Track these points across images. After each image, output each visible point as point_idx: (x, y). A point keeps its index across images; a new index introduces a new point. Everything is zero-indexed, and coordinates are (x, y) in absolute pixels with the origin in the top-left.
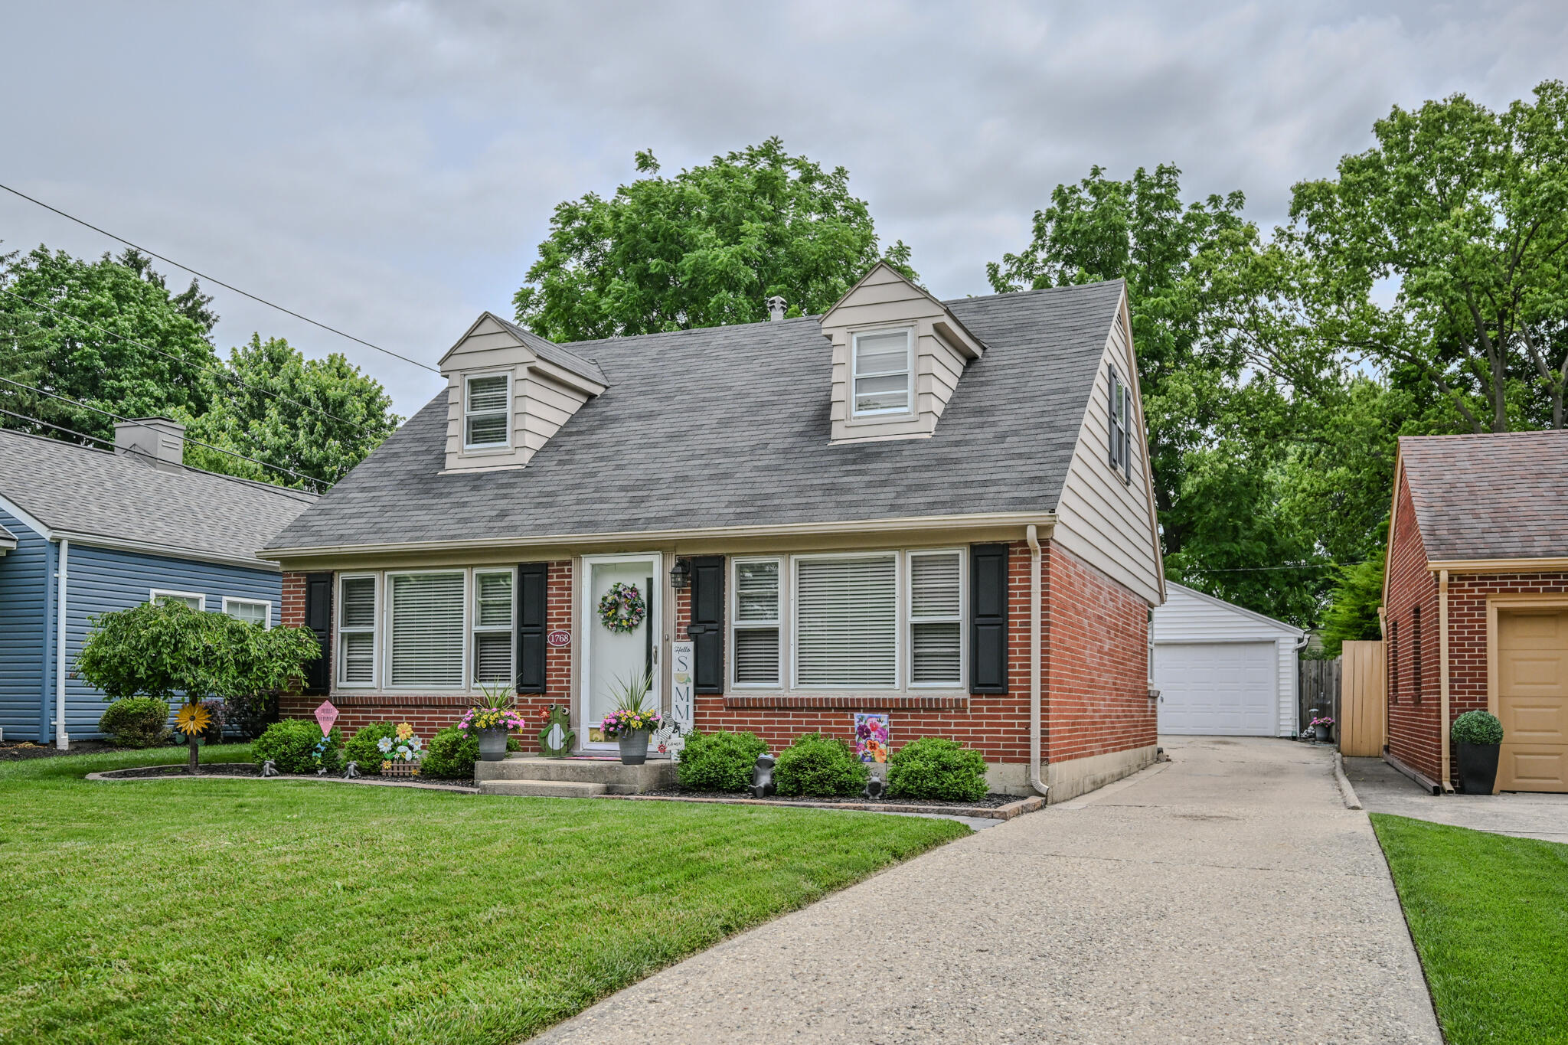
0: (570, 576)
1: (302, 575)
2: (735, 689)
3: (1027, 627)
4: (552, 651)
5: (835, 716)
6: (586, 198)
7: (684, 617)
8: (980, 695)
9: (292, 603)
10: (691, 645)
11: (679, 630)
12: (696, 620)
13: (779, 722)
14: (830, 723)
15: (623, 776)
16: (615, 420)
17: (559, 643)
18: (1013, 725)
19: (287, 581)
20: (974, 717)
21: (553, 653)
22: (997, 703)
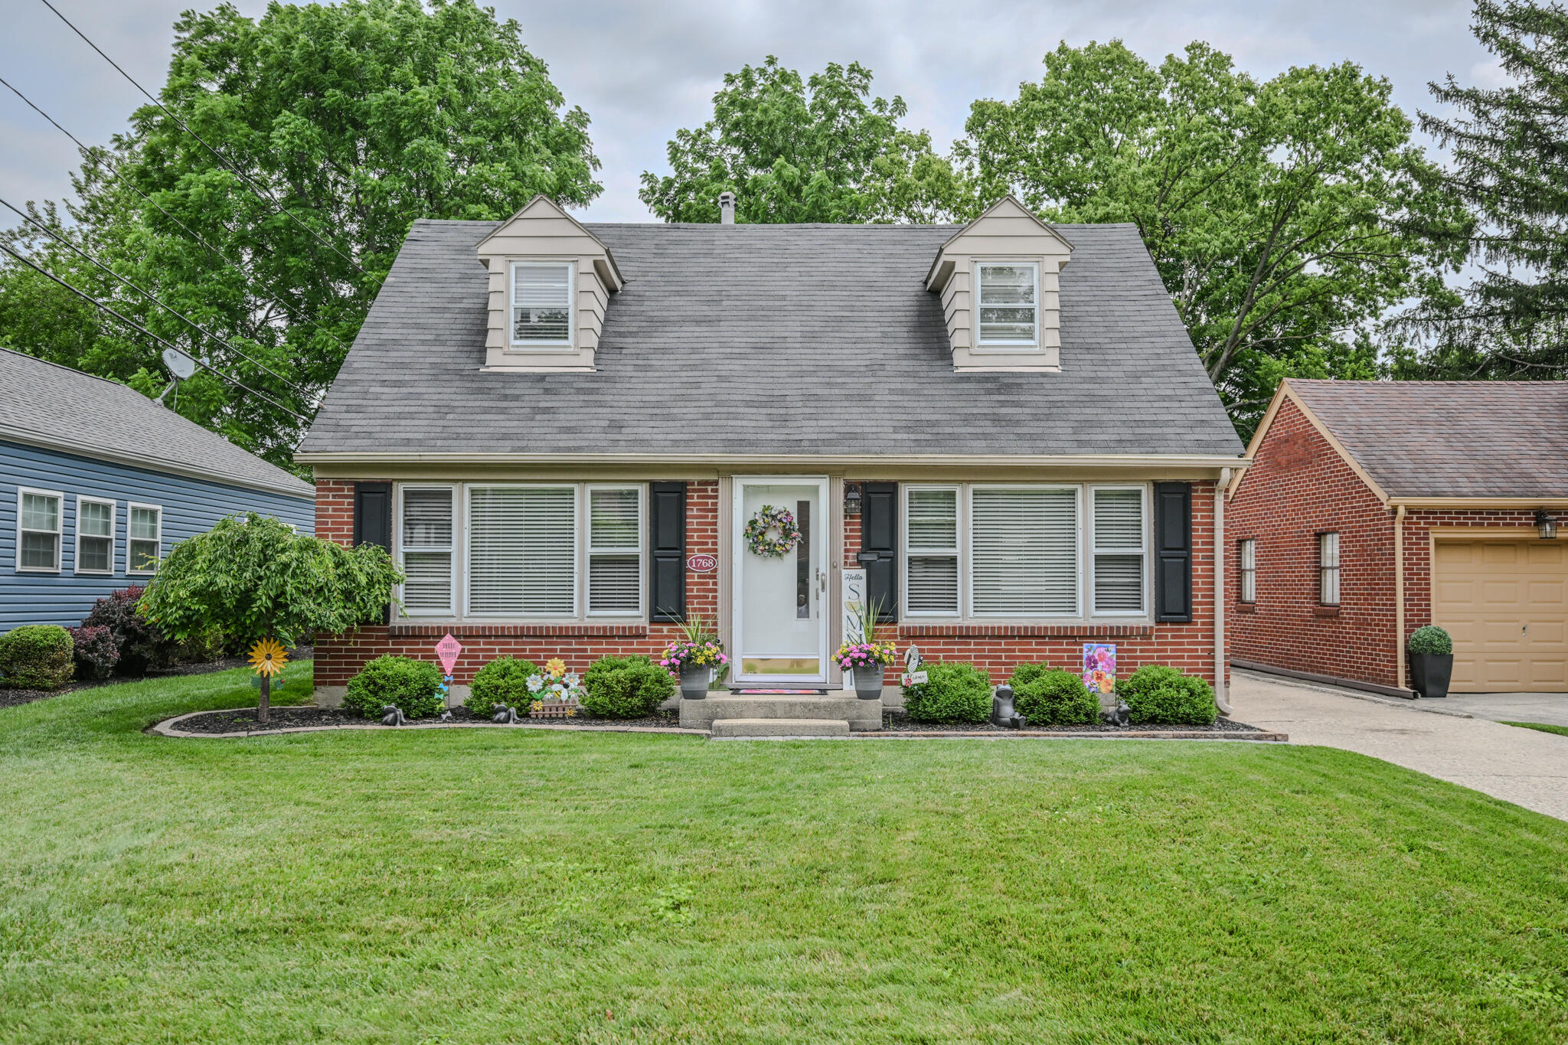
0: (716, 497)
1: (347, 483)
2: (909, 617)
3: (1210, 561)
4: (692, 577)
5: (1019, 644)
6: (222, 9)
7: (852, 544)
8: (1164, 623)
9: (331, 516)
10: (863, 573)
11: (846, 557)
12: (867, 546)
13: (959, 650)
14: (1014, 651)
15: (864, 712)
16: (665, 322)
17: (701, 568)
18: (1196, 650)
19: (324, 490)
20: (1159, 644)
21: (693, 578)
22: (1181, 630)
